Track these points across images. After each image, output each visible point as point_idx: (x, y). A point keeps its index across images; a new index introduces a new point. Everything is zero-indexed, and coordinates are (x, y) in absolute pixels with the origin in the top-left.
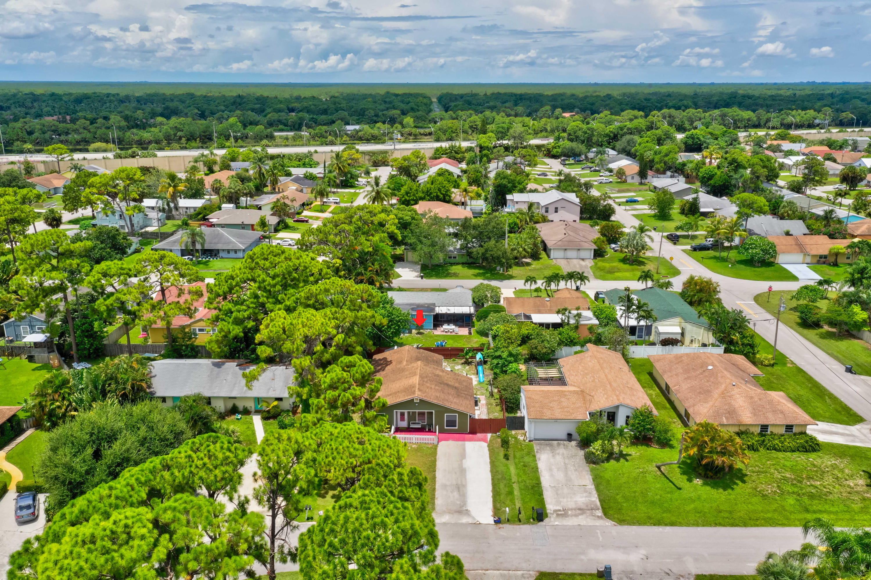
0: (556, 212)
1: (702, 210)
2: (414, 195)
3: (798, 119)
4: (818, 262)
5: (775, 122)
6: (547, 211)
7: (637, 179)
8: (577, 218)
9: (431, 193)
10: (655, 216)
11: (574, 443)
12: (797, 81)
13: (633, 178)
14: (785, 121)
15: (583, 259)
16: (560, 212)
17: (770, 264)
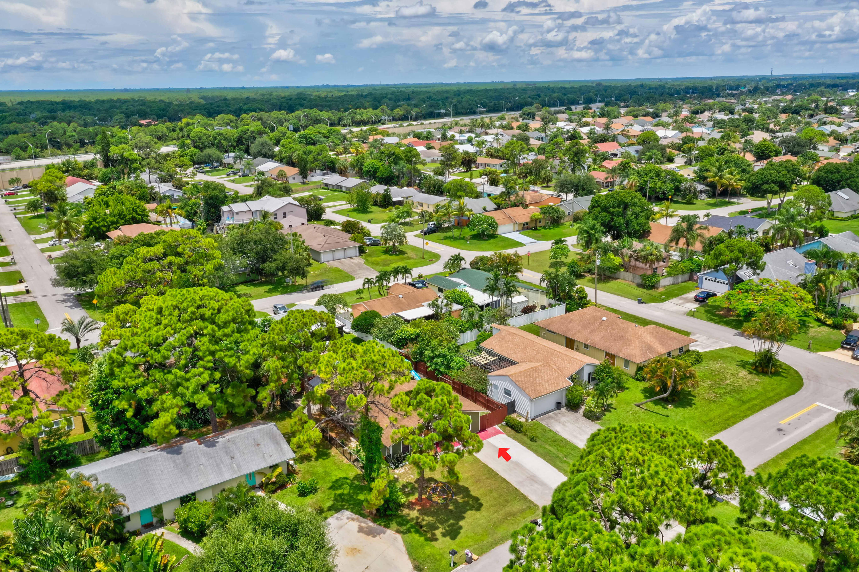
0: (285, 217)
1: (394, 199)
2: (103, 220)
3: (365, 117)
4: (523, 229)
5: (347, 120)
6: (276, 218)
7: (299, 179)
8: (305, 221)
9: (125, 216)
10: (354, 210)
11: (564, 410)
12: (313, 84)
13: (294, 178)
14: (355, 119)
15: (351, 258)
16: (289, 217)
17: (493, 236)
